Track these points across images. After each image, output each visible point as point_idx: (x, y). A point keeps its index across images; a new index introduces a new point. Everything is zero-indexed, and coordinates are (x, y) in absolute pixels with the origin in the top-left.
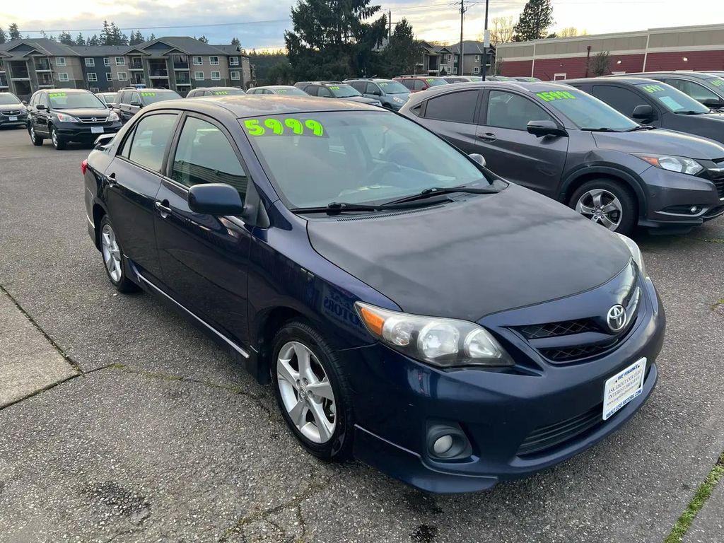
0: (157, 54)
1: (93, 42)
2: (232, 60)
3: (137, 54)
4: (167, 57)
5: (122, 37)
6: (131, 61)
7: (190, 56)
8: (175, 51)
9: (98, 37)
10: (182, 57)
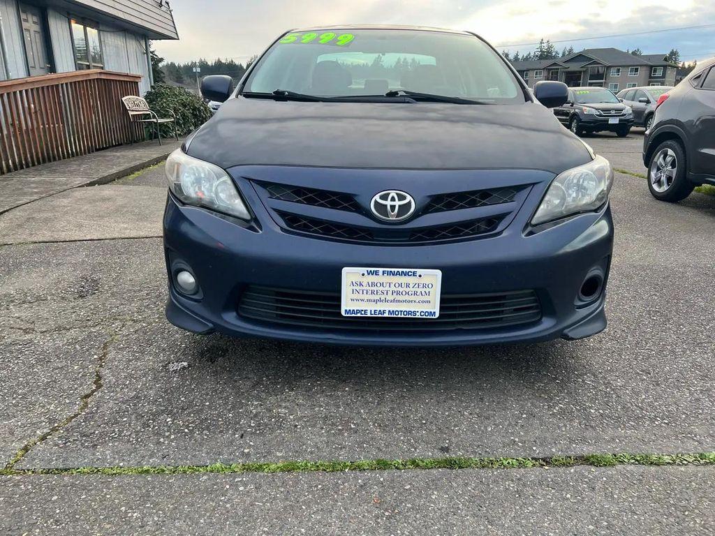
0: (574, 67)
1: (526, 59)
2: (655, 71)
3: (557, 67)
4: (584, 69)
5: (554, 54)
6: (549, 73)
7: (609, 68)
8: (595, 63)
9: (532, 54)
10: (600, 69)
